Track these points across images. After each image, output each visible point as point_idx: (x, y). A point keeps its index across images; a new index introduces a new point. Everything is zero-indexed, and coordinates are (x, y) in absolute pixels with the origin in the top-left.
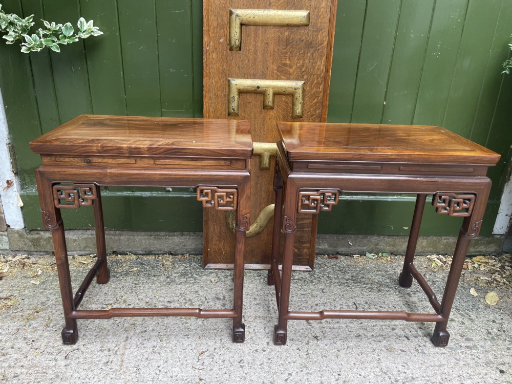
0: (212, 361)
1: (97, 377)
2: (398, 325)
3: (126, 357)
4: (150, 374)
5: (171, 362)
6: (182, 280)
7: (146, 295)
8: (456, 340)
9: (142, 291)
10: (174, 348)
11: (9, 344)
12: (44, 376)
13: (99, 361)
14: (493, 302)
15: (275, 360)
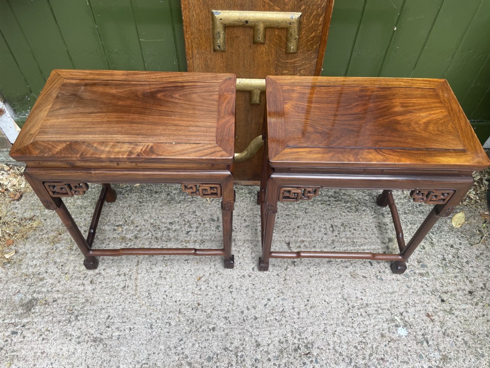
0: (208, 286)
1: (118, 301)
2: (366, 250)
3: (139, 282)
4: (159, 299)
5: (174, 287)
6: (181, 197)
7: (151, 216)
8: (413, 266)
9: (146, 211)
10: (177, 273)
11: (43, 269)
12: (76, 300)
13: (118, 286)
14: (458, 223)
15: (258, 286)
